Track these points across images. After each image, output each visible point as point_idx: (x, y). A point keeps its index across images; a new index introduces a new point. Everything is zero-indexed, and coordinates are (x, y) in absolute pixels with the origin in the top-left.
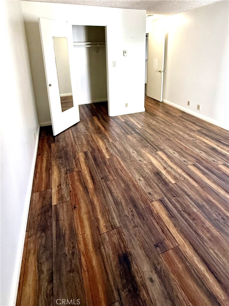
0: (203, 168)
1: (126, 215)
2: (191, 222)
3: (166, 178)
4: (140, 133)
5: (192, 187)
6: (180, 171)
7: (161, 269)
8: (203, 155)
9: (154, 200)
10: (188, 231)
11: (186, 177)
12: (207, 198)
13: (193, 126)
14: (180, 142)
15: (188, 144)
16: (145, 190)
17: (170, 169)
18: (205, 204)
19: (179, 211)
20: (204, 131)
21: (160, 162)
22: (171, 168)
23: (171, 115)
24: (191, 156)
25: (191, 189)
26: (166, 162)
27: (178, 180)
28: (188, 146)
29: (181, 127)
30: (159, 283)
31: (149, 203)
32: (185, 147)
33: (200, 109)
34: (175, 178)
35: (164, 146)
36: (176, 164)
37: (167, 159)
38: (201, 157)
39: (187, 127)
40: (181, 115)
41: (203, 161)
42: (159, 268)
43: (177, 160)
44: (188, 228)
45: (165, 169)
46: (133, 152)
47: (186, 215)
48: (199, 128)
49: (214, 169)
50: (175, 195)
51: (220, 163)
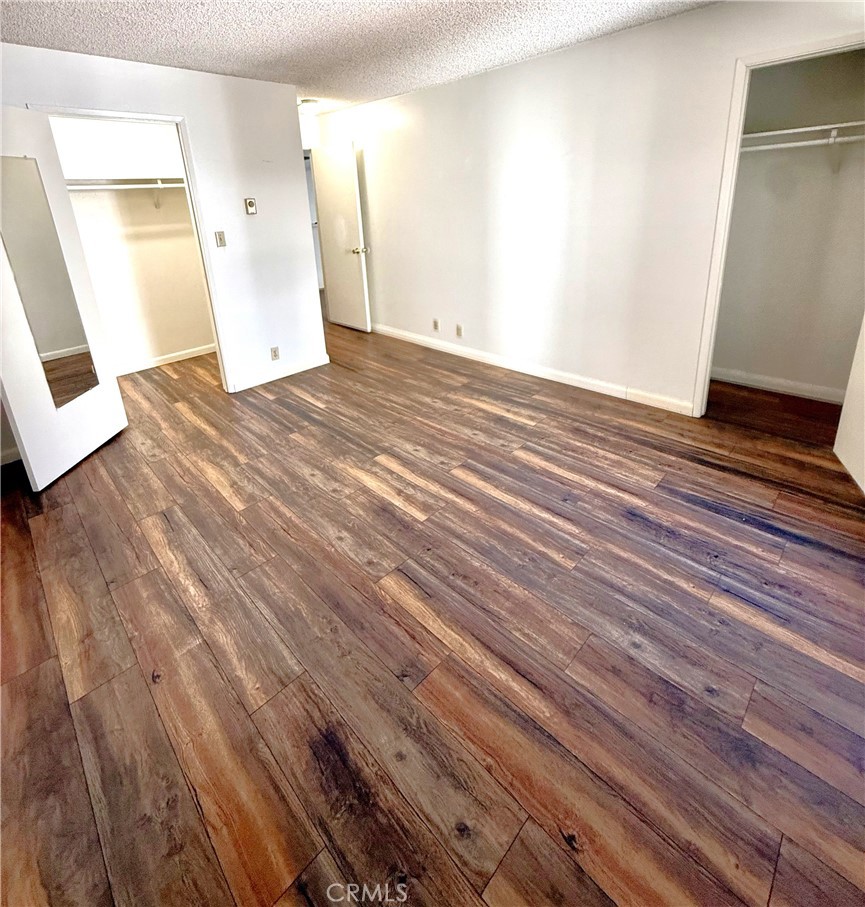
0: (483, 467)
1: (317, 637)
2: (472, 591)
3: (405, 513)
4: (326, 422)
5: (464, 515)
6: (434, 488)
7: (418, 722)
8: (481, 438)
9: (383, 574)
10: (467, 614)
11: (451, 496)
12: (498, 528)
13: (453, 379)
14: (426, 421)
15: (447, 422)
16: (357, 560)
17: (410, 491)
18: (494, 542)
19: (443, 579)
20: (477, 385)
21: (385, 481)
22: (415, 487)
23: (397, 360)
24: (455, 447)
25: (463, 520)
26: (400, 478)
27: (432, 509)
28: (445, 426)
29: (424, 385)
30: (418, 755)
31: (371, 587)
32: (440, 430)
33: (463, 334)
34: (425, 508)
35: (391, 440)
36: (424, 474)
37: (401, 468)
38: (475, 444)
39: (439, 383)
40: (421, 356)
41: (483, 453)
42: (414, 721)
43: (424, 466)
44: (466, 608)
45: (399, 492)
46: (313, 475)
47: (459, 582)
48: (465, 380)
49: (505, 462)
50: (430, 547)
51: (515, 446)
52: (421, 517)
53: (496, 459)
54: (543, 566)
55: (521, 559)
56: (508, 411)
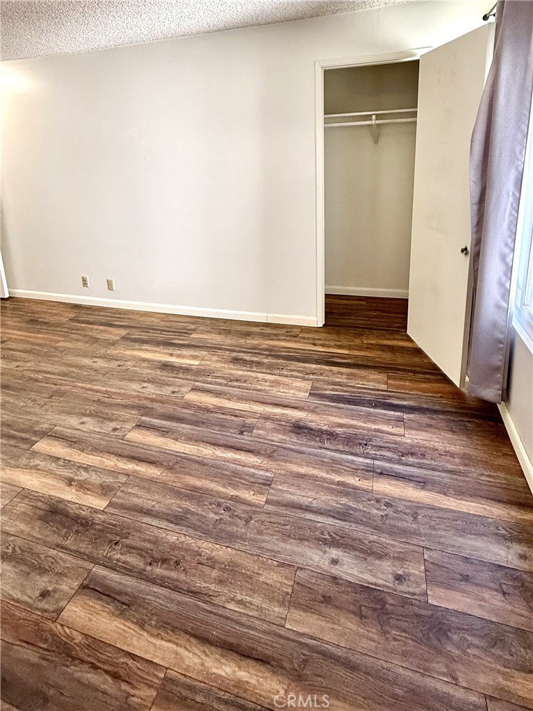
0: (158, 421)
2: (174, 575)
6: (110, 462)
8: (151, 390)
10: (174, 608)
11: (130, 466)
12: (187, 486)
13: (111, 333)
14: (89, 386)
15: (112, 382)
16: (25, 598)
17: (83, 476)
18: (186, 504)
19: (141, 575)
20: (136, 334)
21: (50, 473)
22: (86, 468)
23: (46, 323)
24: (125, 406)
25: (148, 490)
26: (68, 463)
27: (112, 489)
28: (111, 386)
29: (81, 345)
32: (106, 392)
33: (114, 286)
34: (105, 490)
36: (96, 449)
37: (68, 450)
38: (146, 398)
39: (96, 340)
40: (72, 315)
41: (156, 405)
43: (95, 439)
44: (171, 600)
45: (70, 482)
47: (158, 571)
48: (123, 332)
49: (179, 409)
50: (118, 538)
51: (184, 389)
52: (100, 503)
53: (169, 409)
54: (239, 512)
55: (216, 513)
56: (171, 355)
